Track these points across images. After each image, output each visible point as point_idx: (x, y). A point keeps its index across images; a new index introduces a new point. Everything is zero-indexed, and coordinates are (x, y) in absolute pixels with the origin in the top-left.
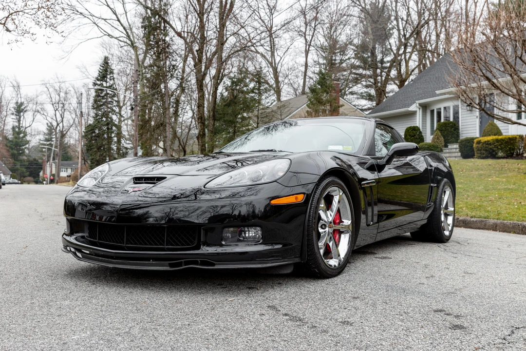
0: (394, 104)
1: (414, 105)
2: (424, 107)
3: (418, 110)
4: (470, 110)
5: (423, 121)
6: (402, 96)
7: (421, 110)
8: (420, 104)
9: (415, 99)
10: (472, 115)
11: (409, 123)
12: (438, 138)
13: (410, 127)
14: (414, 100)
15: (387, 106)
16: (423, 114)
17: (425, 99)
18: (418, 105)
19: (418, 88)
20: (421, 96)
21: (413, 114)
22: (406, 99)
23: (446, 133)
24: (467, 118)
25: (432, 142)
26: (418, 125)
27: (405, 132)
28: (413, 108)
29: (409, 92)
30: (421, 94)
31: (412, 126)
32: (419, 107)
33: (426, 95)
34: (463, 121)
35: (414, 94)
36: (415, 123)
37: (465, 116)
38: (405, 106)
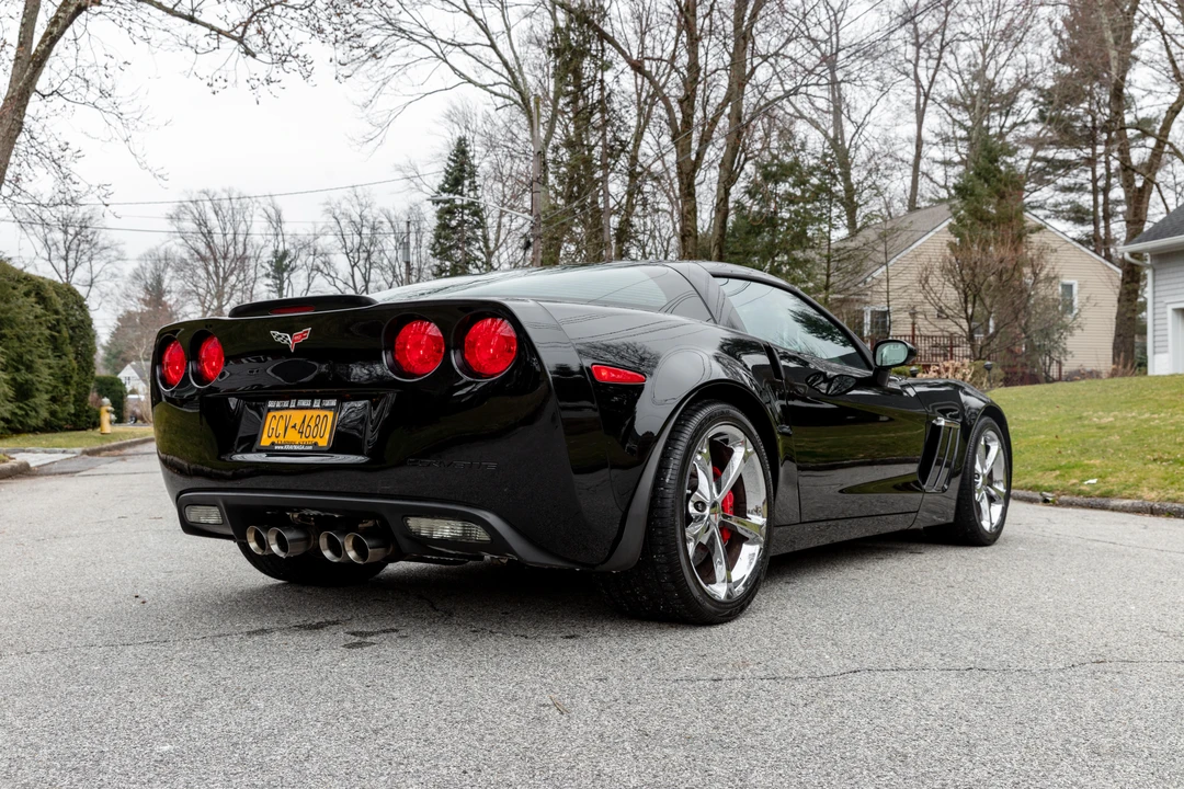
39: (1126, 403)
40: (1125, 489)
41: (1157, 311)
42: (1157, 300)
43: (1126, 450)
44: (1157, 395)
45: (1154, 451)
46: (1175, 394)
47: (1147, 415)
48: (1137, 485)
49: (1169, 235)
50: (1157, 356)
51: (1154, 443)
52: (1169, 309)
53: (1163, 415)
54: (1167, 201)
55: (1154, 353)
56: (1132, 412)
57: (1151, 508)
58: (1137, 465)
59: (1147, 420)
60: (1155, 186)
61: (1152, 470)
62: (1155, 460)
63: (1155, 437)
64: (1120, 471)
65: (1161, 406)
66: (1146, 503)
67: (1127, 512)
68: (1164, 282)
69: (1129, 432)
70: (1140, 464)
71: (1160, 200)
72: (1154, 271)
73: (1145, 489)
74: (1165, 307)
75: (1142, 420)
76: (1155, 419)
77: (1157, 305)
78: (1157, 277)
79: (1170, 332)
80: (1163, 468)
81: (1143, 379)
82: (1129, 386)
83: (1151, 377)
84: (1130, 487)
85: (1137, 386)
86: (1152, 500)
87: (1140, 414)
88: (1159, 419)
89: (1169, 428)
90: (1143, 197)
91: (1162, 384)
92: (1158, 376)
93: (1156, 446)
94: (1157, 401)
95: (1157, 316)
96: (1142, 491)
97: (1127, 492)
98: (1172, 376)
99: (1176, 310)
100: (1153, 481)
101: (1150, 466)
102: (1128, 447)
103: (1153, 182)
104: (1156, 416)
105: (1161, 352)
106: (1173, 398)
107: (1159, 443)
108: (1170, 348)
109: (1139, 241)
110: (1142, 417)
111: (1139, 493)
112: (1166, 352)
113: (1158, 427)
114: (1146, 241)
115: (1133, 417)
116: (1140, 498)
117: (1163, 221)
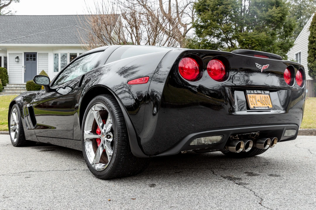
10: (19, 65)
24: (14, 67)
34: (11, 69)
37: (12, 65)
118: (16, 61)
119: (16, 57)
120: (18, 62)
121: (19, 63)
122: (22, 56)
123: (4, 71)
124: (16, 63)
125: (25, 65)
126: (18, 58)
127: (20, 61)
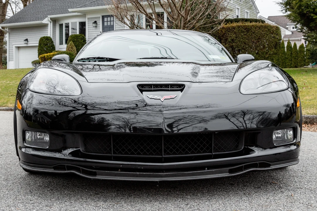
0: (27, 17)
1: (46, 19)
2: (54, 21)
3: (49, 23)
4: (95, 27)
5: (53, 33)
6: (33, 10)
7: (52, 23)
8: (51, 19)
9: (46, 13)
10: (97, 30)
11: (42, 34)
12: (72, 47)
13: (44, 37)
14: (45, 15)
15: (20, 18)
16: (53, 27)
17: (55, 14)
18: (49, 19)
19: (46, 5)
20: (51, 12)
21: (45, 26)
22: (37, 13)
23: (77, 44)
24: (93, 33)
25: (67, 50)
26: (49, 36)
27: (40, 41)
28: (46, 21)
29: (39, 7)
30: (51, 10)
31: (46, 36)
32: (50, 21)
33: (56, 11)
34: (89, 35)
35: (44, 9)
36: (47, 34)
37: (91, 31)
38: (38, 19)
39: (2, 78)
40: (3, 104)
41: (10, 47)
42: (10, 43)
43: (3, 93)
44: (11, 75)
45: (11, 93)
46: (16, 75)
47: (8, 82)
48: (7, 103)
49: (14, 22)
50: (10, 62)
51: (11, 91)
52: (14, 46)
53: (13, 82)
54: (13, 10)
55: (9, 61)
56: (4, 81)
57: (11, 109)
58: (6, 97)
59: (9, 84)
60: (9, 4)
61: (11, 98)
62: (11, 95)
63: (11, 89)
64: (2, 99)
65: (12, 79)
66: (10, 108)
67: (4, 111)
68: (12, 37)
69: (3, 87)
70: (7, 97)
71: (11, 9)
72: (9, 33)
73: (9, 104)
74: (13, 46)
75: (7, 84)
76: (11, 83)
77: (10, 45)
78: (10, 36)
79: (14, 54)
80: (14, 98)
81: (6, 70)
82: (2, 73)
83: (9, 69)
84: (5, 103)
85: (5, 72)
86: (11, 107)
87: (6, 82)
88: (12, 83)
89: (15, 86)
90: (5, 7)
91: (12, 72)
92: (11, 69)
93: (12, 92)
94: (11, 77)
95: (10, 49)
96: (8, 104)
97: (4, 105)
98: (15, 69)
99: (15, 47)
100: (11, 101)
101: (10, 97)
102: (3, 92)
103: (8, 3)
104: (11, 82)
105: (11, 61)
106: (16, 77)
107: (12, 90)
108: (14, 59)
109: (5, 23)
110: (7, 83)
111: (8, 105)
112: (13, 61)
113: (12, 86)
114: (7, 23)
115: (4, 83)
116: (7, 106)
117: (12, 17)
118: (93, 27)
119: (93, 22)
120: (96, 27)
121: (98, 28)
122: (100, 20)
123: (81, 38)
124: (94, 28)
125: (103, 30)
126: (96, 23)
127: (98, 26)
